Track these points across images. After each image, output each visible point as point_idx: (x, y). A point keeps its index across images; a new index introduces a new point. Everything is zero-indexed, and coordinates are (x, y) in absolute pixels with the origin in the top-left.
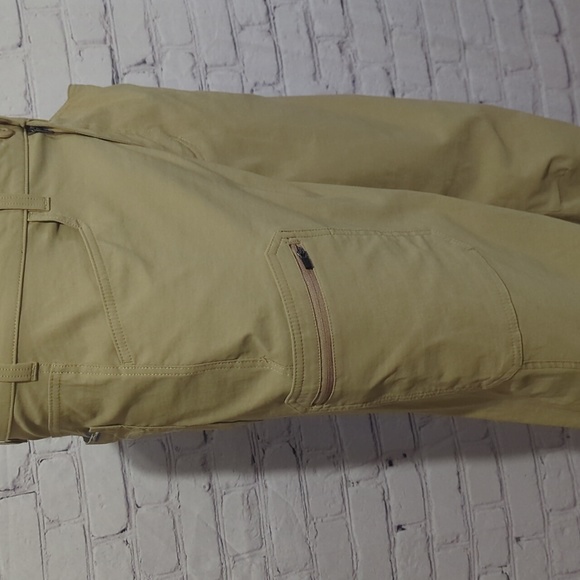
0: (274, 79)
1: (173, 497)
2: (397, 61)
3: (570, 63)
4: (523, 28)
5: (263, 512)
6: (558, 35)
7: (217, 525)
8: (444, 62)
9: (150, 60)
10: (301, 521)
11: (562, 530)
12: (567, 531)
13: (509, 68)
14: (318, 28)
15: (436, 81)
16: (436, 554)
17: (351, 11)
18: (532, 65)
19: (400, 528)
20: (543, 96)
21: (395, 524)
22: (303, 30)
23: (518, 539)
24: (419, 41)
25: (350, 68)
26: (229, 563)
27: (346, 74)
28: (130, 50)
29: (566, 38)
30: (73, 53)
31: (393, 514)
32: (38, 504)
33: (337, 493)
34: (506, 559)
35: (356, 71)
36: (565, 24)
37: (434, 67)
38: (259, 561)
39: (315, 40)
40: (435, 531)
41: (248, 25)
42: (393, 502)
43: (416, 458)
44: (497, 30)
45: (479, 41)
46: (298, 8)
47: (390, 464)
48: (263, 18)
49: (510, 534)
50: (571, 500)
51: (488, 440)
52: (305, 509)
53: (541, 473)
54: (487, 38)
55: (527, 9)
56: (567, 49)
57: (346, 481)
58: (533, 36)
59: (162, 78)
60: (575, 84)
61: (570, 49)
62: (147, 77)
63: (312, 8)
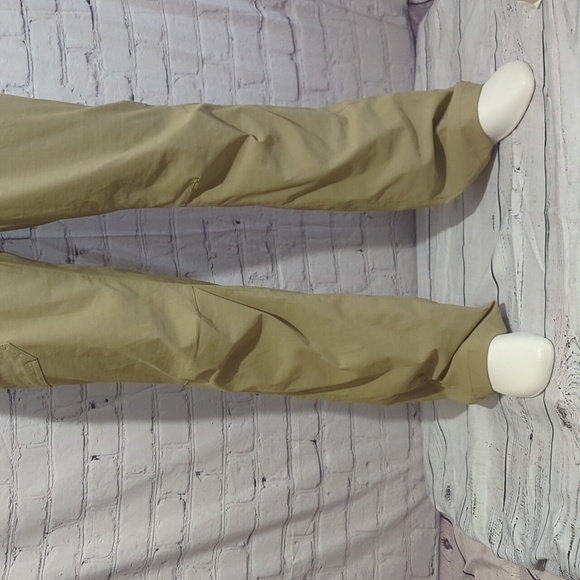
0: (24, 82)
2: (139, 71)
4: (260, 47)
6: (293, 54)
8: (183, 74)
10: (8, 446)
11: (239, 469)
12: (243, 470)
13: (243, 82)
14: (69, 41)
15: (173, 90)
16: (125, 482)
17: (100, 26)
18: (265, 79)
19: (94, 457)
21: (91, 454)
22: (55, 42)
23: (198, 474)
24: (161, 55)
25: (95, 76)
27: (91, 80)
29: (299, 58)
31: (89, 446)
34: (185, 489)
35: (100, 78)
36: (300, 45)
37: (173, 78)
39: (65, 51)
40: (126, 463)
41: (5, 36)
42: (91, 437)
43: (117, 404)
44: (235, 49)
45: (217, 57)
46: (52, 23)
47: (93, 406)
48: (19, 29)
49: (192, 469)
50: (250, 445)
51: (184, 393)
52: (13, 437)
53: (227, 422)
54: (225, 55)
55: (266, 31)
56: (300, 67)
57: (52, 417)
58: (269, 55)
60: (304, 97)
61: (303, 66)
63: (64, 23)
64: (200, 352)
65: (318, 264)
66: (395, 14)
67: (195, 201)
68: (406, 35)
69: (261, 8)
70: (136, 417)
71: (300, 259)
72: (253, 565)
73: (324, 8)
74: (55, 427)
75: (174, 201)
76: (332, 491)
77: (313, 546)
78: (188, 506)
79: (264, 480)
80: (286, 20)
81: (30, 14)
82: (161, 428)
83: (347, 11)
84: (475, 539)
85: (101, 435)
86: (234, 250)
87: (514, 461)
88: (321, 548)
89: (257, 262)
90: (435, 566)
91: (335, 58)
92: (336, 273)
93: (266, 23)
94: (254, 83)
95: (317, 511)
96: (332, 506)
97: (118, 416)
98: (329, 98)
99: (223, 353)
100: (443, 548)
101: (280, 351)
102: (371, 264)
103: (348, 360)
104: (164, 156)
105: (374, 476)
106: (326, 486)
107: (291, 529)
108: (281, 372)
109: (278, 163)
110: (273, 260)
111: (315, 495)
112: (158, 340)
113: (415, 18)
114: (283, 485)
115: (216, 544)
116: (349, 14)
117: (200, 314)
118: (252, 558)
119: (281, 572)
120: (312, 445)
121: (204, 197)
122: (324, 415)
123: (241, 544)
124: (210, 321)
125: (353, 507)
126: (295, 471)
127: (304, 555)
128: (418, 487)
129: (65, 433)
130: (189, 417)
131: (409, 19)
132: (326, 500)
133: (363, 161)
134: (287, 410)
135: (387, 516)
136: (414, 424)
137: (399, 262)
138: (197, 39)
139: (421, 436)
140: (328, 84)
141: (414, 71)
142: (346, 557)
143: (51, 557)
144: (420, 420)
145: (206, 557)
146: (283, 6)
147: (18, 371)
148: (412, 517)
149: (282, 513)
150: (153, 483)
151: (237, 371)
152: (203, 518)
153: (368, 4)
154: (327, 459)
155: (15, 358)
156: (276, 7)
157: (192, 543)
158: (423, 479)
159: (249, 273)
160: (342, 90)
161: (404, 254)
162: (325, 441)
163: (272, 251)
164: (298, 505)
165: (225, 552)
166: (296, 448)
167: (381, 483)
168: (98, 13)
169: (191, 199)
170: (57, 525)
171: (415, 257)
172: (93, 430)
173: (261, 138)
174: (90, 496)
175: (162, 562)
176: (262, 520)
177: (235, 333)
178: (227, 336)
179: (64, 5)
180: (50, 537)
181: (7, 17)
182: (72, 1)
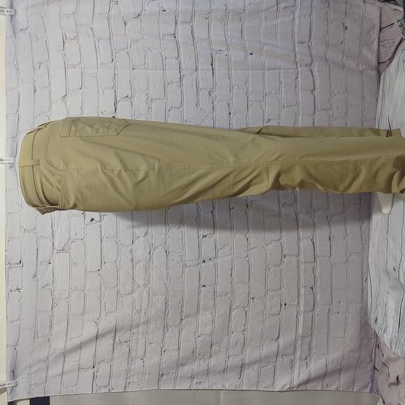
0: (179, 106)
1: (118, 261)
2: (234, 100)
3: (316, 104)
4: (296, 87)
5: (151, 272)
6: (312, 92)
7: (133, 274)
8: (255, 101)
9: (130, 96)
10: (165, 277)
11: (273, 298)
12: (275, 299)
13: (286, 105)
15: (250, 109)
16: (217, 298)
17: (216, 78)
18: (297, 104)
19: (204, 286)
20: (300, 117)
21: (202, 284)
22: (194, 86)
23: (253, 298)
24: (245, 92)
25: (213, 102)
26: (136, 287)
27: (211, 105)
28: (123, 91)
29: (316, 93)
30: (101, 92)
31: (202, 280)
32: (70, 257)
33: (181, 269)
34: (246, 305)
35: (215, 104)
36: (317, 86)
37: (251, 103)
38: (147, 289)
39: (199, 90)
40: (218, 290)
41: (171, 83)
43: (215, 261)
44: (283, 88)
45: (274, 92)
46: (194, 76)
47: (204, 262)
48: (178, 80)
49: (250, 295)
50: (278, 287)
51: (247, 258)
52: (167, 273)
53: (268, 275)
54: (277, 92)
55: (300, 79)
56: (316, 96)
57: (185, 265)
58: (300, 91)
59: (134, 104)
60: (317, 113)
61: (318, 97)
62: (128, 103)
63: (200, 76)
65: (319, 199)
66: (371, 68)
69: (299, 66)
73: (332, 66)
74: (187, 270)
76: (319, 314)
77: (310, 342)
78: (248, 313)
79: (285, 304)
80: (310, 73)
81: (184, 72)
82: (235, 275)
85: (207, 276)
88: (314, 343)
89: (286, 197)
90: (373, 358)
91: (335, 92)
92: (328, 205)
93: (300, 75)
94: (291, 106)
97: (215, 268)
98: (331, 114)
100: (377, 349)
105: (343, 309)
106: (316, 311)
110: (295, 196)
111: (311, 315)
114: (295, 308)
116: (346, 69)
120: (311, 290)
123: (275, 338)
125: (332, 324)
126: (302, 302)
132: (316, 318)
136: (365, 285)
137: (362, 201)
138: (264, 83)
140: (331, 106)
141: (377, 100)
142: (328, 349)
143: (184, 331)
146: (311, 65)
150: (231, 300)
153: (356, 63)
154: (318, 298)
156: (306, 65)
157: (249, 332)
159: (282, 202)
160: (338, 109)
162: (317, 289)
165: (267, 342)
166: (302, 291)
168: (216, 71)
170: (187, 316)
174: (201, 304)
179: (199, 68)
180: (183, 322)
181: (173, 75)
182: (204, 65)
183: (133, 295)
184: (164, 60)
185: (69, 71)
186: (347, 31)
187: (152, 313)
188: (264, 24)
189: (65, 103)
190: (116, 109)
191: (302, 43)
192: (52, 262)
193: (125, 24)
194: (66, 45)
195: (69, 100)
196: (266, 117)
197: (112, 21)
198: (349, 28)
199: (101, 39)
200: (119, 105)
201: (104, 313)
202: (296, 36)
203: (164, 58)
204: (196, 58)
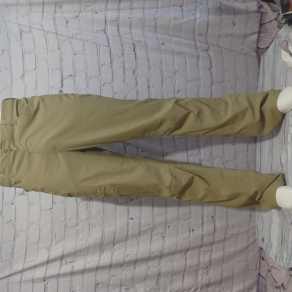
0: (111, 82)
1: (65, 202)
2: (152, 77)
3: (213, 78)
4: (197, 66)
5: (91, 209)
6: (210, 69)
7: (77, 211)
8: (168, 77)
9: (73, 75)
10: (102, 213)
11: (184, 226)
12: (185, 226)
13: (191, 80)
14: (127, 66)
15: (164, 84)
16: (142, 228)
17: (138, 60)
18: (199, 78)
19: (131, 219)
20: (201, 89)
21: (130, 217)
22: (122, 67)
23: (169, 227)
24: (160, 70)
25: (136, 79)
26: (79, 221)
27: (134, 80)
28: (67, 71)
29: (213, 70)
30: (50, 72)
31: (130, 215)
32: (28, 198)
33: (114, 206)
34: (164, 232)
35: (138, 80)
36: (213, 65)
37: (164, 79)
38: (88, 222)
39: (125, 70)
40: (143, 221)
41: (104, 65)
42: (130, 211)
43: (140, 199)
44: (188, 67)
45: (181, 71)
46: (121, 59)
47: (132, 200)
48: (109, 62)
49: (166, 224)
50: (188, 217)
52: (104, 210)
53: (180, 208)
54: (184, 70)
55: (200, 60)
56: (213, 73)
57: (117, 203)
58: (201, 69)
59: (76, 80)
60: (214, 85)
61: (214, 74)
62: (71, 80)
63: (125, 59)
64: (172, 188)
65: (217, 149)
66: (252, 51)
67: (171, 134)
68: (256, 60)
69: (199, 51)
70: (147, 205)
71: (210, 148)
72: (188, 262)
73: (223, 51)
74: (118, 207)
75: (164, 134)
76: (219, 236)
77: (211, 256)
78: (165, 238)
79: (193, 230)
80: (208, 56)
81: (113, 57)
82: (156, 209)
83: (232, 51)
84: (271, 258)
85: (134, 211)
86: (184, 144)
87: (285, 231)
88: (213, 257)
89: (193, 148)
90: (258, 267)
91: (227, 69)
92: (224, 153)
93: (200, 57)
94: (195, 80)
95: (213, 243)
96: (219, 242)
97: (140, 204)
98: (224, 86)
99: (179, 188)
100: (261, 260)
101: (200, 188)
102: (238, 150)
103: (225, 193)
104: (162, 121)
105: (235, 231)
106: (216, 234)
107: (203, 249)
108: (200, 196)
109: (201, 122)
110: (199, 148)
111: (212, 237)
112: (158, 184)
113: (260, 53)
114: (200, 232)
115: (174, 253)
116: (233, 52)
117: (172, 175)
118: (188, 259)
119: (198, 265)
120: (212, 218)
121: (175, 133)
122: (217, 207)
123: (184, 253)
124: (175, 178)
125: (227, 243)
126: (205, 228)
127: (207, 259)
128: (253, 237)
129: (122, 209)
130: (166, 206)
131: (258, 53)
132: (216, 240)
133: (233, 120)
134: (203, 205)
135: (240, 246)
136: (252, 212)
137: (249, 149)
138: (174, 64)
139: (255, 217)
140: (224, 80)
141: (258, 74)
142: (223, 261)
143: (116, 253)
144: (255, 211)
145: (170, 257)
146: (207, 50)
147: (111, 192)
148: (250, 248)
149: (199, 243)
150: (152, 229)
151: (184, 194)
152: (170, 243)
153: (241, 48)
154: (217, 224)
155: (111, 189)
156: (204, 50)
157: (166, 252)
158: (255, 233)
159: (190, 152)
160: (229, 82)
161: (251, 146)
162: (217, 217)
163: (199, 144)
164: (205, 240)
165: (178, 256)
166: (205, 219)
167: (238, 234)
168: (138, 55)
169: (170, 134)
170: (118, 242)
171: (256, 147)
172: (131, 209)
173: (196, 113)
174: (130, 232)
175: (155, 258)
176: (192, 245)
177: (184, 182)
178: (181, 183)
179: (125, 53)
180: (115, 246)
181: (105, 58)
182: (128, 50)
183: (77, 227)
184: (98, 48)
185: (26, 56)
186: (236, 26)
187: (92, 241)
188: (172, 23)
189: (23, 81)
190: (62, 85)
191: (201, 35)
192: (14, 203)
193: (67, 23)
194: (23, 36)
195: (26, 79)
196: (176, 89)
197: (57, 21)
198: (237, 25)
199: (49, 32)
200: (65, 82)
201: (54, 241)
202: (196, 31)
203: (98, 46)
204: (122, 46)
